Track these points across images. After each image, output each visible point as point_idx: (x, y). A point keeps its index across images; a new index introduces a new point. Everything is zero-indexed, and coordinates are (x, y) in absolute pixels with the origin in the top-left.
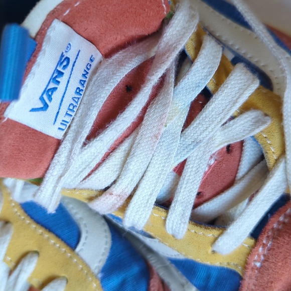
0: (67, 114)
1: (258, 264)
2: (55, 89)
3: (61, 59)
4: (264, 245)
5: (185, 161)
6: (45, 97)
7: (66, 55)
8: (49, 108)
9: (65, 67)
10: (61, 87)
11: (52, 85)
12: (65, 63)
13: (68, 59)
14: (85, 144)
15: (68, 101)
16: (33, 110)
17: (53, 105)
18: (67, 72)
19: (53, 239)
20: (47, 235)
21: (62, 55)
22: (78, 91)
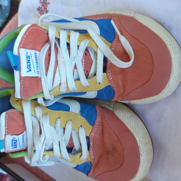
0: (37, 69)
1: (111, 79)
2: (30, 65)
3: (27, 57)
4: (109, 73)
5: (75, 64)
6: (28, 67)
7: (28, 55)
8: (32, 70)
9: (29, 58)
10: (31, 63)
11: (29, 64)
12: (29, 57)
13: (29, 56)
14: (46, 75)
15: (35, 66)
16: (27, 72)
17: (32, 69)
18: (30, 59)
19: (62, 112)
20: (59, 112)
21: (27, 56)
22: (37, 62)
